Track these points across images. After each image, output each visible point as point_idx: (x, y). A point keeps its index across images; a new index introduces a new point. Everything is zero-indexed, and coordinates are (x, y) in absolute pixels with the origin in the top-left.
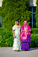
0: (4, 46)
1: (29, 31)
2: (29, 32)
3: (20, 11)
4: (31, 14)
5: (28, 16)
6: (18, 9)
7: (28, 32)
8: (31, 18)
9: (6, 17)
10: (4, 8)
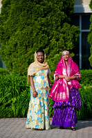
0: (6, 117)
1: (73, 77)
2: (75, 79)
3: (47, 25)
4: (78, 32)
5: (70, 37)
6: (44, 20)
7: (71, 80)
8: (76, 44)
9: (13, 40)
10: (6, 18)
